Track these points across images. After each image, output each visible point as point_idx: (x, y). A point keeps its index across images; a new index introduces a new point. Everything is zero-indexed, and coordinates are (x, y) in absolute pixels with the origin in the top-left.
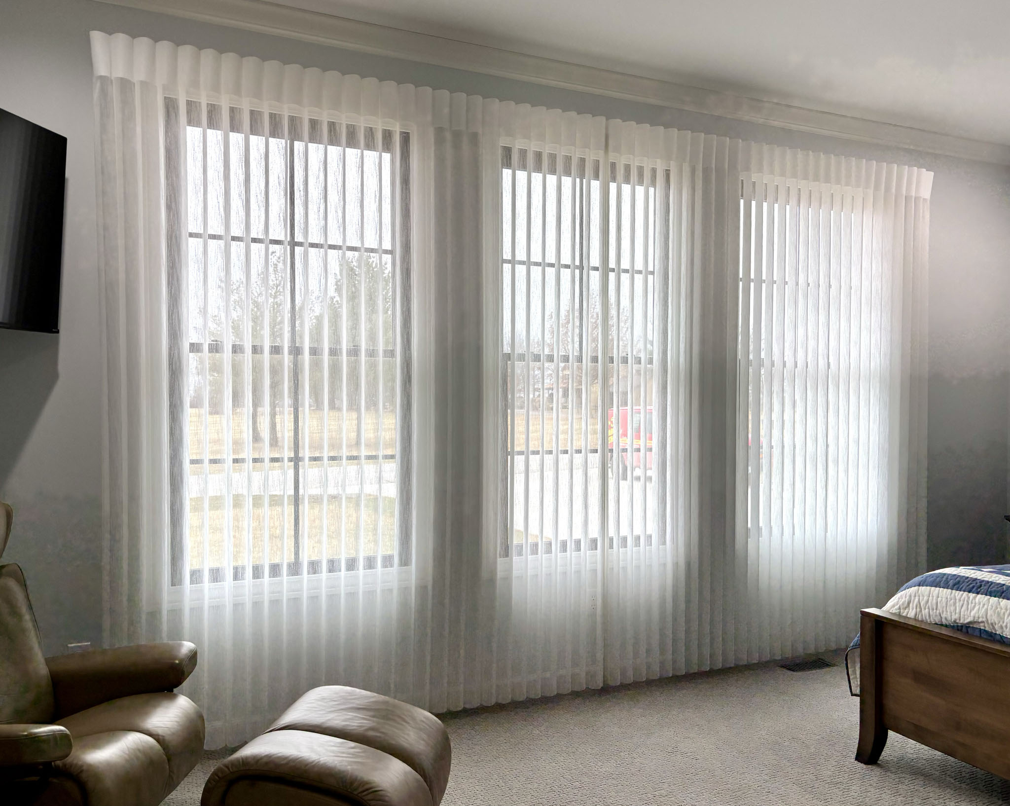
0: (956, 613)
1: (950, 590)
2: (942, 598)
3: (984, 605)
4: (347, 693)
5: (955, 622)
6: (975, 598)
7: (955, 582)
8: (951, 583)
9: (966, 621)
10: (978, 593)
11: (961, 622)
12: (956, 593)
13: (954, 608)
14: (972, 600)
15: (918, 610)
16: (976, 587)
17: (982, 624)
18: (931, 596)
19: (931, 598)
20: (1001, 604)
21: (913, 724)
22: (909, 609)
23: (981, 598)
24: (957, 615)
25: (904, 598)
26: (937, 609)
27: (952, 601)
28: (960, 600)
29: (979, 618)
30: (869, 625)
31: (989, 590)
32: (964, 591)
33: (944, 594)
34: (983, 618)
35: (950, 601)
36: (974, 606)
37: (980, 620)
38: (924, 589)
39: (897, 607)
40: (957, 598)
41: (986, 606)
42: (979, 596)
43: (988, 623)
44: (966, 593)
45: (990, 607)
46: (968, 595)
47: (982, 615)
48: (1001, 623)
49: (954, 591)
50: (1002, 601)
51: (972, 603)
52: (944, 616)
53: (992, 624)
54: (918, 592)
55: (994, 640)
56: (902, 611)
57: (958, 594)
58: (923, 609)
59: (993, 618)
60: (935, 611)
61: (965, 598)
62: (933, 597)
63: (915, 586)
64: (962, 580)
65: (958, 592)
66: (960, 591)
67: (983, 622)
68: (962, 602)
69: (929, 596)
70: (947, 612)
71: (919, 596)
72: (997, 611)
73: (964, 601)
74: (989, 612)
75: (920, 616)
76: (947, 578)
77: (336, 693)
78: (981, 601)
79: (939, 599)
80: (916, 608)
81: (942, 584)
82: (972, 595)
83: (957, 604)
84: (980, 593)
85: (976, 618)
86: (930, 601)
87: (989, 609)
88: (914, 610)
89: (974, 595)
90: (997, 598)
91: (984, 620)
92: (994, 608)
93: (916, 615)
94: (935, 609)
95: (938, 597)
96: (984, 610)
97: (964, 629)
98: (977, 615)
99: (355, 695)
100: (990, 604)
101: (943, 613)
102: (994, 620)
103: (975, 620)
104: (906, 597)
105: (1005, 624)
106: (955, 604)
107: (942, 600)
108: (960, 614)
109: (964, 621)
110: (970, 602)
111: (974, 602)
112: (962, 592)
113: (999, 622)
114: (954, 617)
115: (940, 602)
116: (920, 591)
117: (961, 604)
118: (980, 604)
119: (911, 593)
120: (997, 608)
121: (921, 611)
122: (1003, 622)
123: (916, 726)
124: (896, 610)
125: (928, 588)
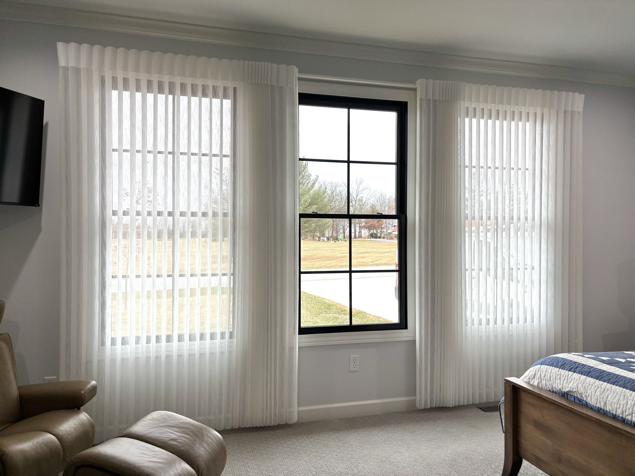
0: (560, 385)
1: (558, 369)
2: (553, 373)
3: (577, 380)
4: (168, 416)
5: (560, 389)
6: (572, 375)
7: (562, 363)
8: (560, 364)
9: (567, 390)
10: (574, 372)
11: (563, 391)
12: (561, 371)
13: (560, 381)
14: (570, 376)
15: (540, 380)
16: (575, 368)
17: (575, 393)
18: (547, 372)
19: (547, 373)
20: (587, 380)
21: (534, 455)
22: (535, 380)
23: (575, 375)
24: (561, 386)
25: (532, 372)
26: (550, 381)
27: (559, 376)
28: (563, 376)
29: (573, 389)
30: (509, 389)
31: (582, 370)
32: (567, 370)
33: (555, 371)
34: (575, 389)
35: (557, 376)
36: (571, 380)
37: (574, 390)
38: (544, 367)
39: (528, 378)
40: (562, 374)
41: (578, 381)
42: (575, 374)
43: (578, 393)
44: (567, 371)
45: (580, 382)
46: (568, 373)
47: (575, 387)
48: (586, 393)
49: (560, 369)
50: (588, 378)
51: (570, 379)
52: (554, 386)
53: (581, 393)
54: (540, 368)
55: (582, 404)
56: (530, 380)
57: (563, 372)
58: (542, 380)
59: (581, 390)
60: (549, 382)
61: (566, 375)
62: (548, 372)
63: (539, 365)
64: (567, 363)
65: (563, 370)
66: (564, 370)
67: (575, 392)
68: (564, 377)
69: (546, 372)
70: (556, 383)
71: (541, 371)
72: (584, 385)
73: (566, 377)
74: (579, 385)
75: (540, 384)
76: (558, 361)
77: (162, 416)
78: (575, 377)
79: (552, 374)
80: (539, 379)
81: (555, 364)
82: (571, 373)
83: (562, 379)
84: (576, 372)
85: (571, 389)
86: (546, 375)
87: (579, 383)
88: (538, 380)
89: (572, 373)
90: (586, 376)
91: (576, 390)
92: (582, 383)
93: (538, 383)
94: (549, 380)
95: (551, 373)
96: (576, 383)
97: (565, 395)
98: (572, 387)
99: (173, 418)
100: (580, 380)
101: (553, 384)
102: (582, 391)
103: (571, 390)
104: (533, 372)
105: (588, 394)
106: (560, 378)
107: (553, 375)
108: (563, 385)
109: (565, 390)
110: (569, 377)
111: (571, 378)
112: (565, 371)
113: (585, 393)
114: (560, 387)
115: (552, 376)
116: (541, 368)
117: (563, 379)
118: (574, 379)
119: (536, 369)
120: (584, 383)
121: (541, 381)
122: (587, 393)
123: (536, 456)
124: (527, 379)
125: (546, 366)
